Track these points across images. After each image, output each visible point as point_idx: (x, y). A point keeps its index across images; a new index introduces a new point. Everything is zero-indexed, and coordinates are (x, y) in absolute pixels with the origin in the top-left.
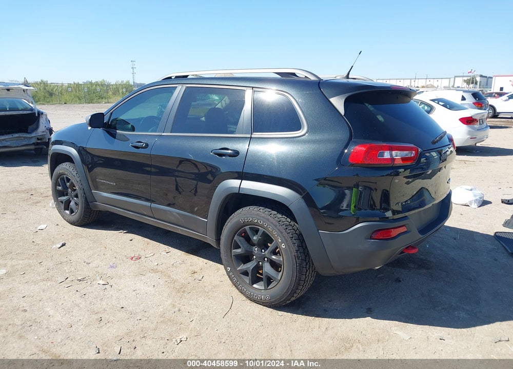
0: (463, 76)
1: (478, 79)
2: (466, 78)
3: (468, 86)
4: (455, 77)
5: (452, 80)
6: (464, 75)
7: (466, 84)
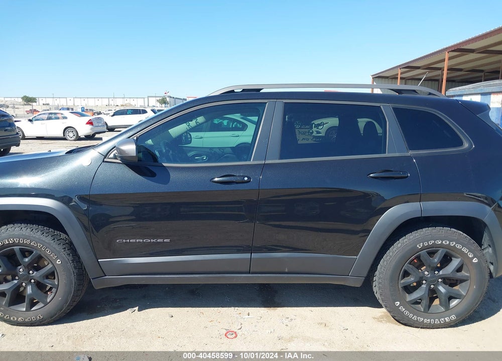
0: (156, 97)
1: (168, 99)
2: (158, 99)
3: (161, 105)
4: (148, 97)
5: (146, 100)
6: (157, 95)
7: (159, 103)
